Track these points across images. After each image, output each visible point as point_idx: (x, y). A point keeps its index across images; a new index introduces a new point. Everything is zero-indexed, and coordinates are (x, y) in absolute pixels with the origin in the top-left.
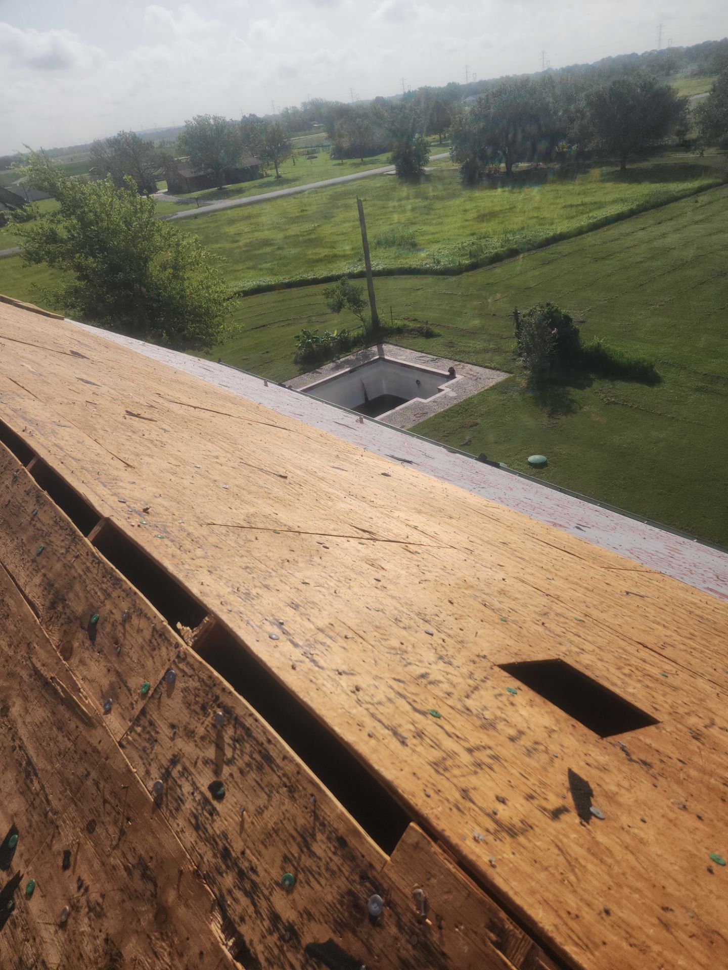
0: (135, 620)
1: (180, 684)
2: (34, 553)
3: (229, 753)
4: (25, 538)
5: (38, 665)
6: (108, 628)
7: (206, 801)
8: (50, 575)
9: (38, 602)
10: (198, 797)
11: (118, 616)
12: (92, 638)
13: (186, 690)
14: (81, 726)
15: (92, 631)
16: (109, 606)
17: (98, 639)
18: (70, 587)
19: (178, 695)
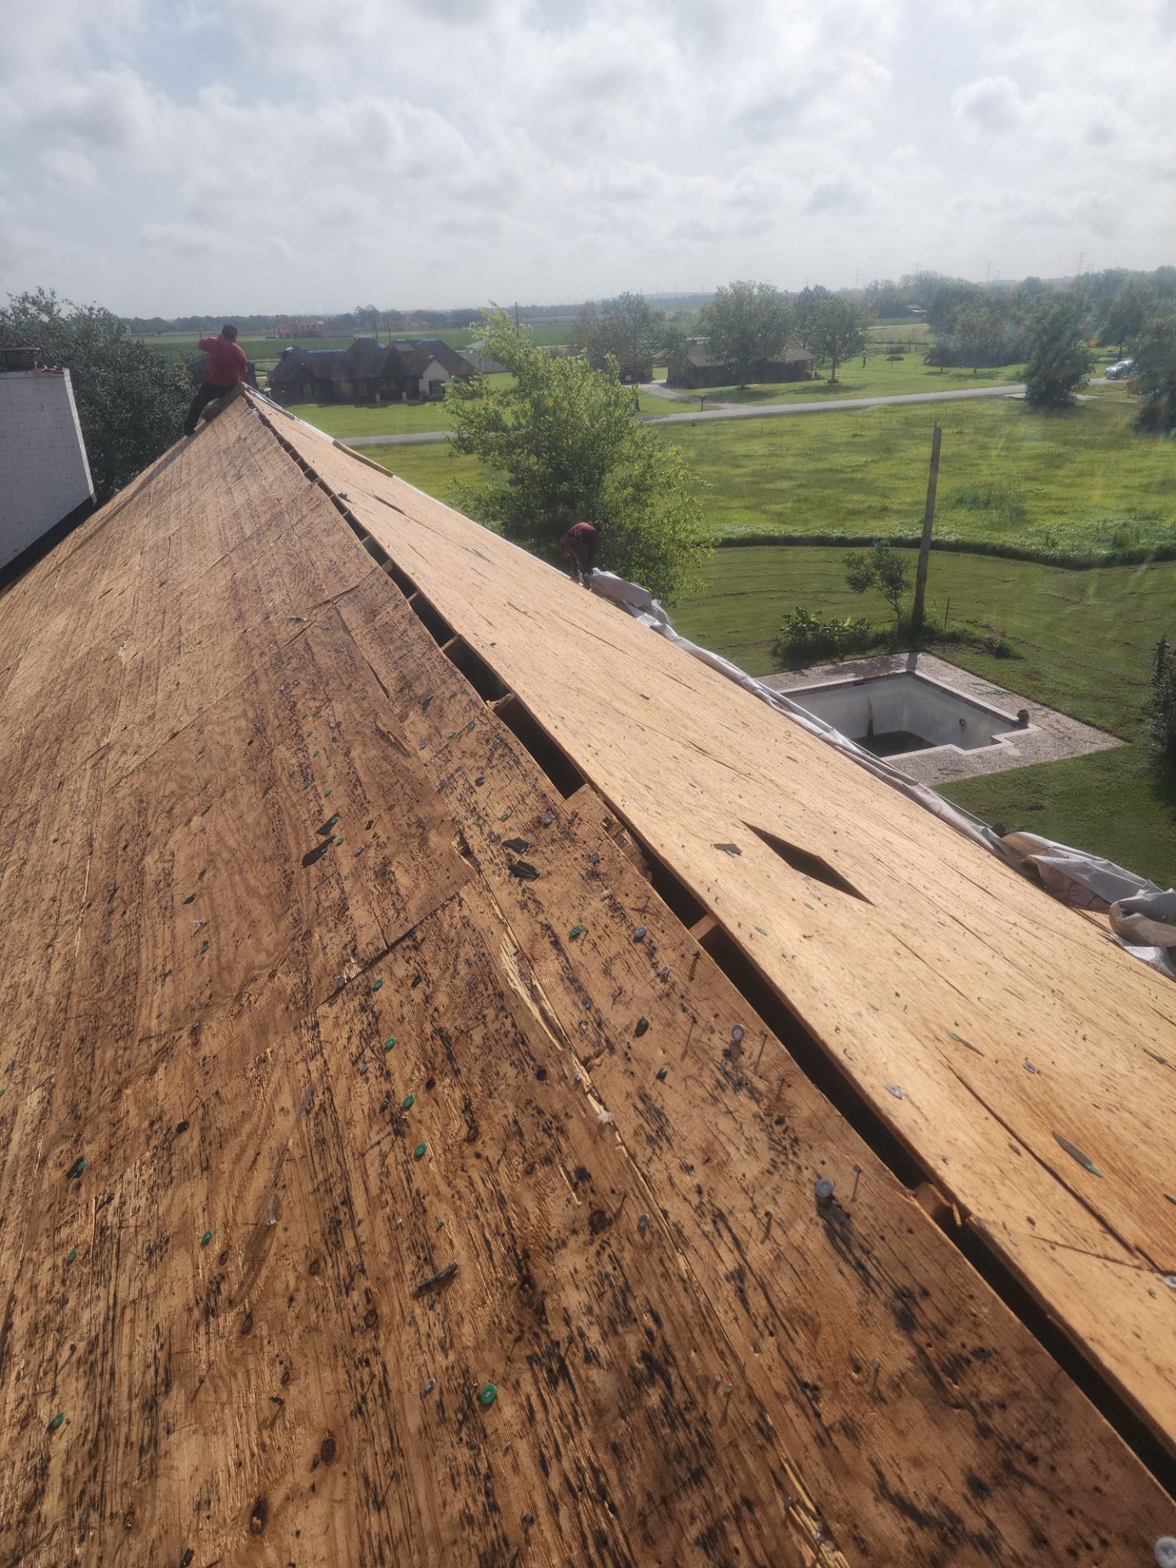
0: (459, 696)
1: (476, 729)
2: (397, 657)
3: (495, 762)
4: (392, 648)
5: (380, 725)
6: (438, 702)
7: (471, 787)
8: (405, 672)
9: (390, 689)
10: (467, 785)
11: (448, 695)
12: (424, 709)
13: (480, 732)
14: (401, 757)
15: (425, 704)
16: (443, 688)
17: (429, 709)
18: (418, 678)
19: (473, 735)
